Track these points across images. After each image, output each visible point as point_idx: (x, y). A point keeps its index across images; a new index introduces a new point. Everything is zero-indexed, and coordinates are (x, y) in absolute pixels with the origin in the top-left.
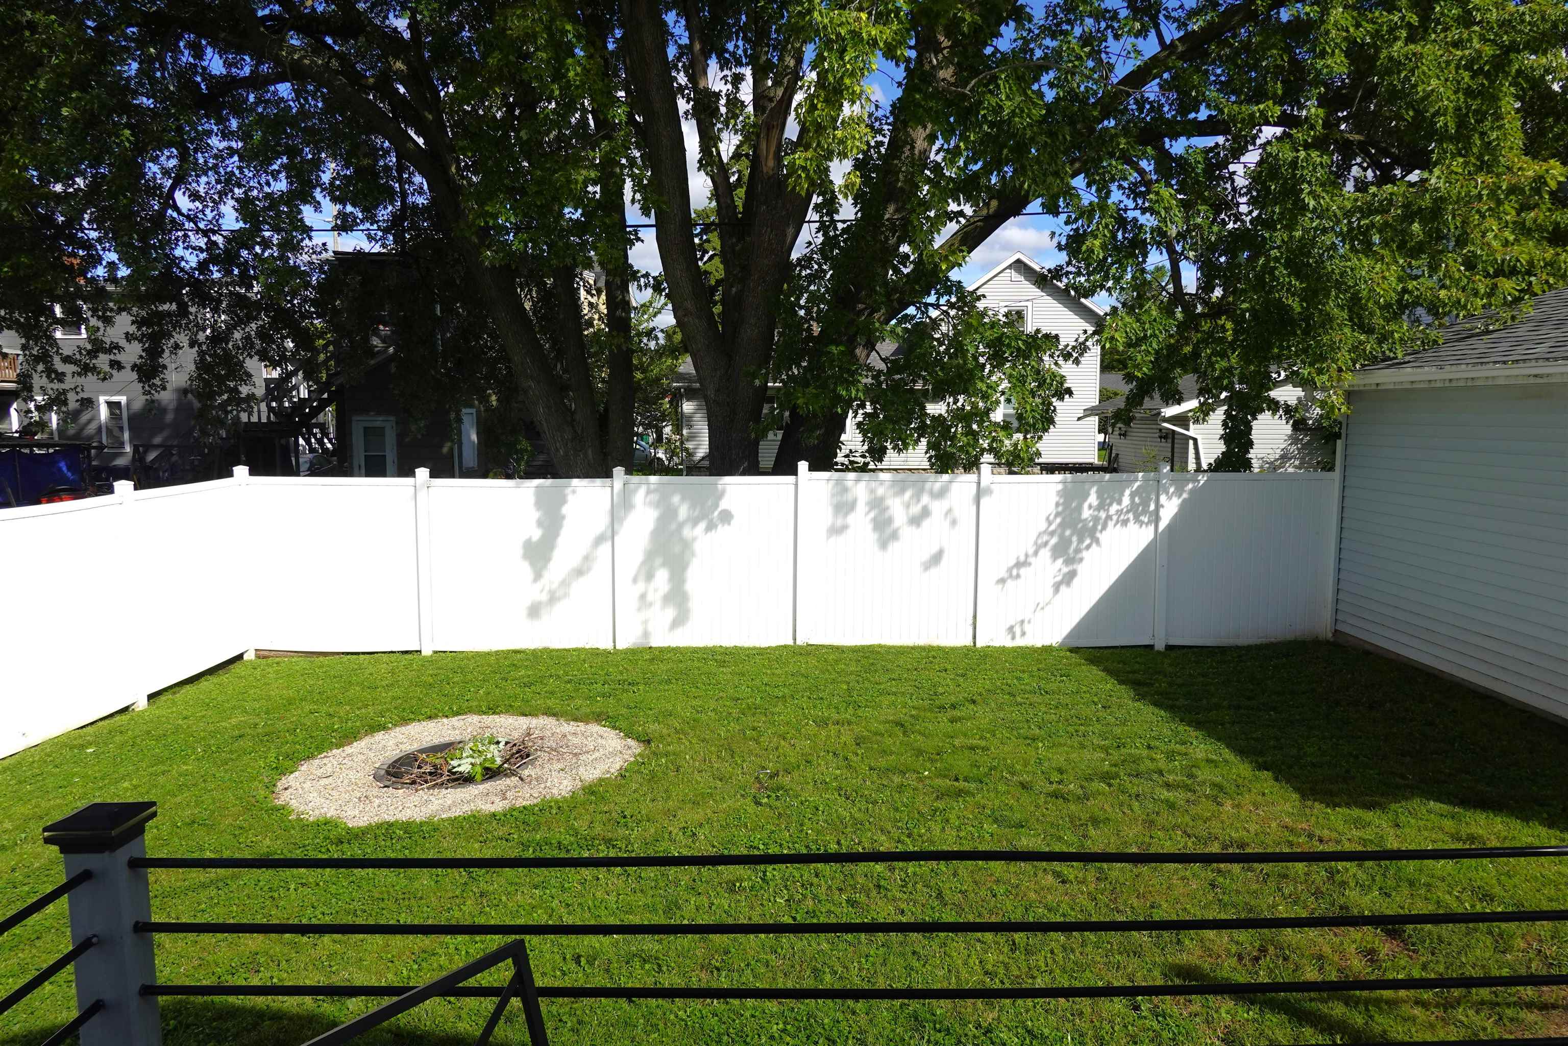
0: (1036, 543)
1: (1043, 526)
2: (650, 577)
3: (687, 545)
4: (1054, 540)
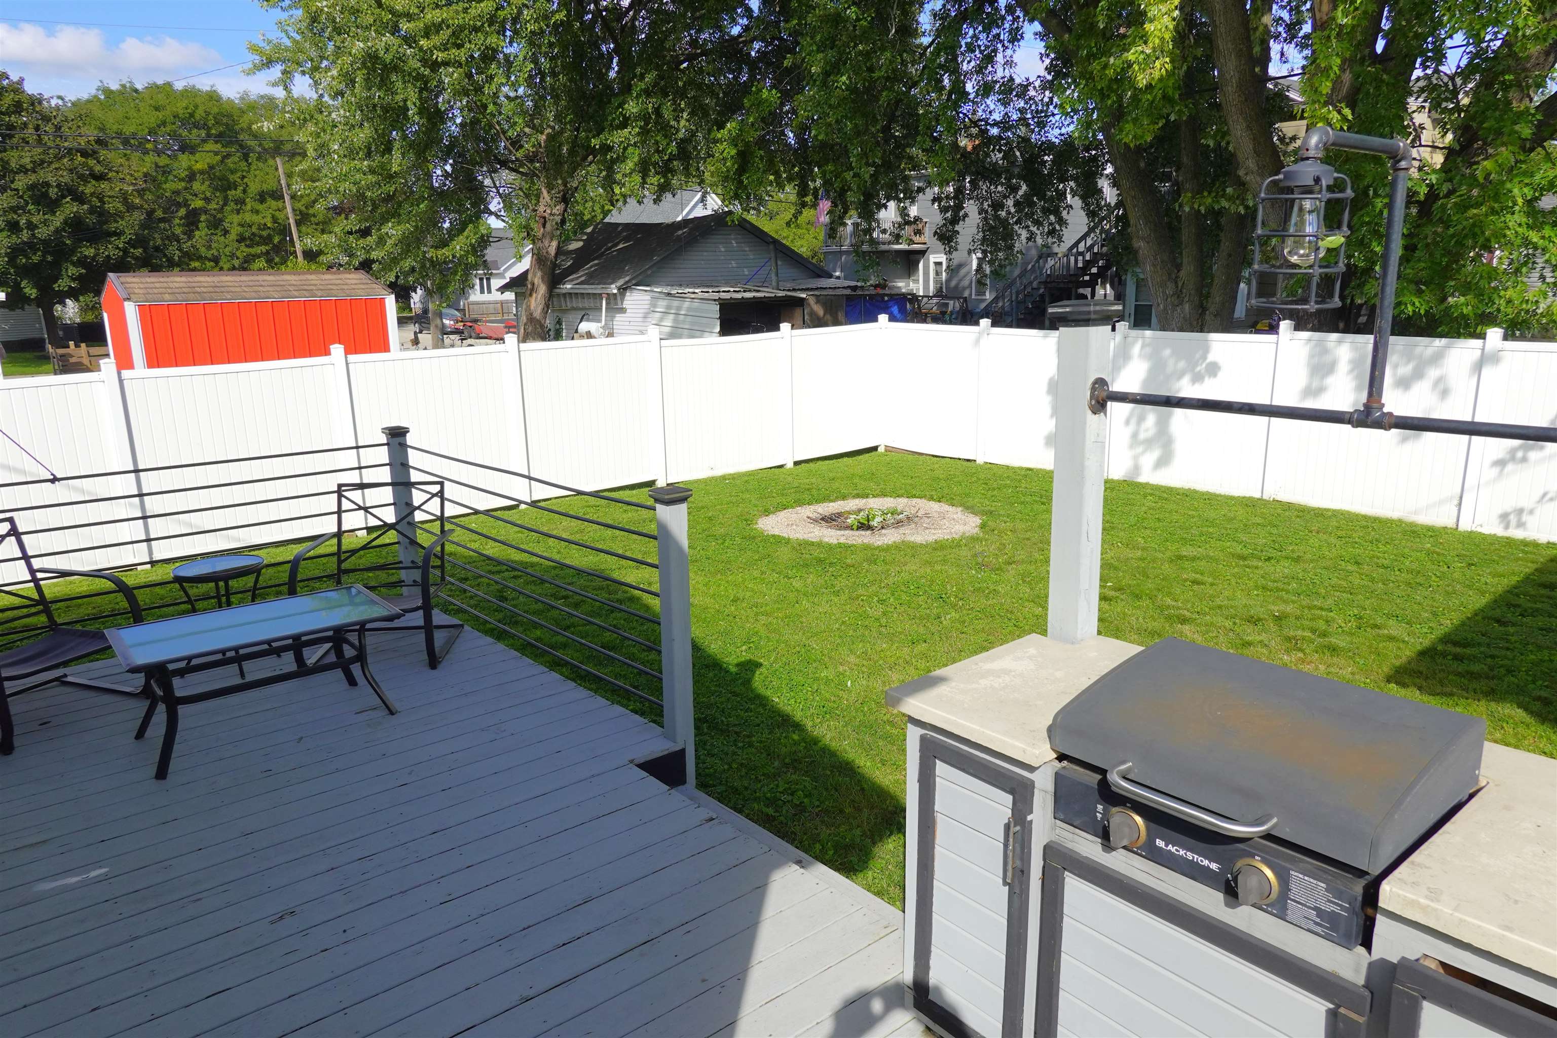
2: (1141, 419)
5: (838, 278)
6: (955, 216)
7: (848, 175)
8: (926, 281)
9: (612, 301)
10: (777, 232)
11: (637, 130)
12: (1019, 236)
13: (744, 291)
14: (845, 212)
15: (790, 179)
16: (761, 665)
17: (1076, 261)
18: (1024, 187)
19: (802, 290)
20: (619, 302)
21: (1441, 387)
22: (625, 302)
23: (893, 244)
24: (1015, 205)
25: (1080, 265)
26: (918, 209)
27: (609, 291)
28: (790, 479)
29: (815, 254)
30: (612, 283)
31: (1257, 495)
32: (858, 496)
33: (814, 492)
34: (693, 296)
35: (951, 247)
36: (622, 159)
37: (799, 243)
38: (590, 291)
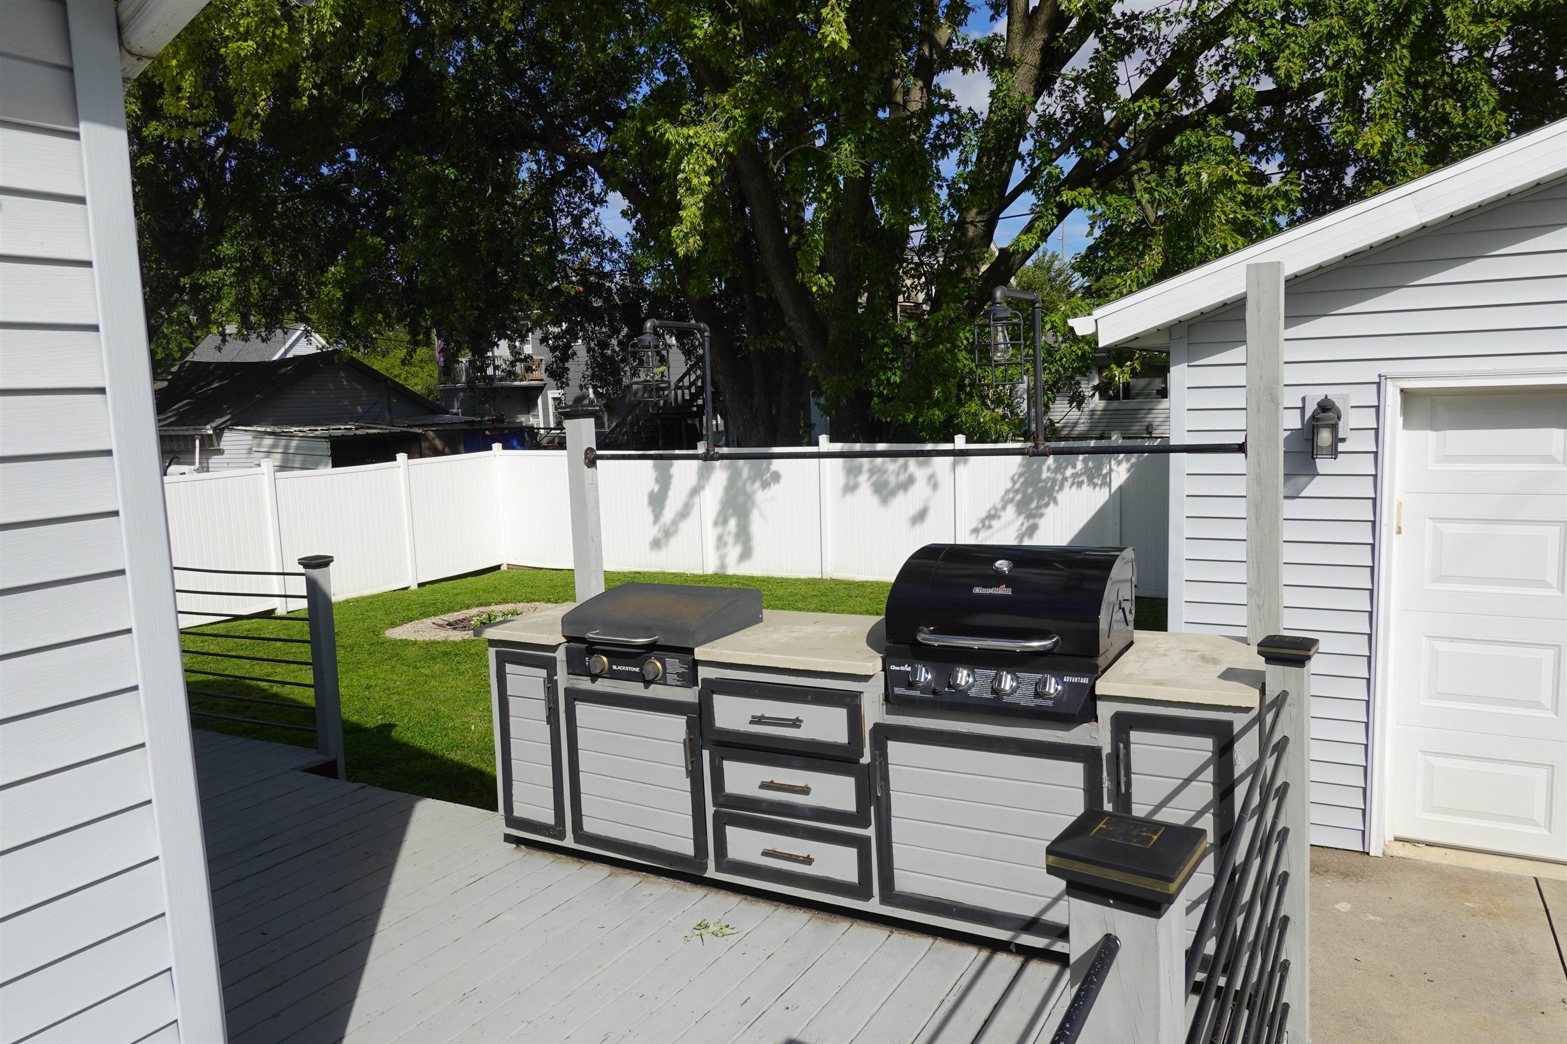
0: (1003, 499)
1: (1009, 485)
2: (725, 522)
3: (749, 497)
4: (1019, 497)
5: (457, 414)
6: (563, 353)
7: (454, 317)
8: (546, 415)
9: (207, 443)
10: (387, 370)
11: (233, 271)
12: (625, 372)
13: (356, 429)
14: (459, 350)
15: (399, 320)
16: (395, 726)
17: (683, 394)
18: (626, 329)
19: (418, 426)
20: (215, 443)
21: (932, 481)
22: (222, 443)
23: (506, 380)
24: (618, 345)
25: (687, 397)
26: (533, 347)
27: (203, 432)
28: (414, 597)
29: (430, 392)
30: (206, 424)
31: (818, 576)
32: (481, 605)
33: (439, 605)
34: (301, 434)
35: (562, 383)
36: (218, 298)
37: (413, 381)
38: (180, 433)
